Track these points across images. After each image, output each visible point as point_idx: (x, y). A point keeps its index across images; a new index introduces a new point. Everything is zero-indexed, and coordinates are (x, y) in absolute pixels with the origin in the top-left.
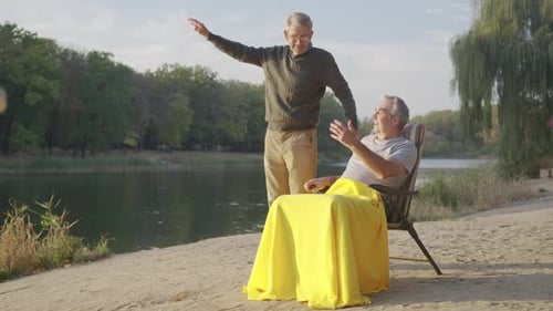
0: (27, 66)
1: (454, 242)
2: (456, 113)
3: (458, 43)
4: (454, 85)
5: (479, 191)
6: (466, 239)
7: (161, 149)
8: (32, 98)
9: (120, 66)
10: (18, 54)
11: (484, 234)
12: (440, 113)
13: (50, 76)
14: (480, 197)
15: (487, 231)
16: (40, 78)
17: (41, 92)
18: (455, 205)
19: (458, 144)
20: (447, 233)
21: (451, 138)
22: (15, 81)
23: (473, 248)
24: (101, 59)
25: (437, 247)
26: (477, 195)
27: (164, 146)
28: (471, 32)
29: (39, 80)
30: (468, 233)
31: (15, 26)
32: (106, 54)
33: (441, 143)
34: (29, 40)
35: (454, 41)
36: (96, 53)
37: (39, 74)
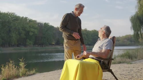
0: (30, 27)
1: (129, 72)
2: (132, 35)
3: (132, 17)
4: (131, 28)
5: (138, 55)
6: (133, 71)
7: (61, 45)
8: (31, 34)
9: (51, 26)
10: (28, 24)
11: (139, 70)
12: (128, 35)
13: (35, 28)
14: (139, 56)
15: (140, 68)
16: (33, 29)
17: (33, 32)
18: (132, 59)
19: (133, 43)
20: (127, 69)
21: (131, 41)
22: (27, 30)
23: (135, 75)
24: (46, 24)
25: (123, 74)
26: (138, 56)
27: (61, 44)
28: (135, 15)
29: (32, 30)
30: (133, 69)
31: (27, 18)
32: (48, 23)
33: (129, 42)
34: (31, 21)
35: (131, 17)
36: (46, 23)
37: (32, 28)
